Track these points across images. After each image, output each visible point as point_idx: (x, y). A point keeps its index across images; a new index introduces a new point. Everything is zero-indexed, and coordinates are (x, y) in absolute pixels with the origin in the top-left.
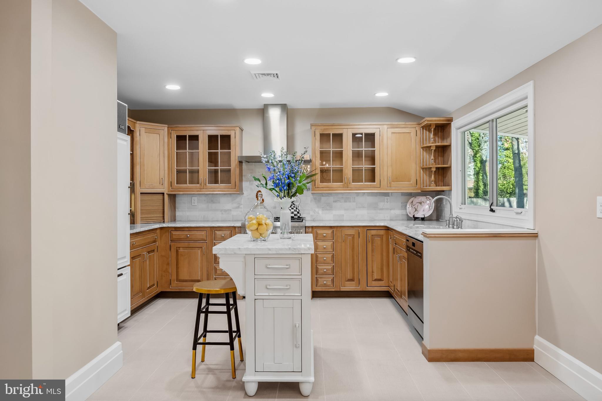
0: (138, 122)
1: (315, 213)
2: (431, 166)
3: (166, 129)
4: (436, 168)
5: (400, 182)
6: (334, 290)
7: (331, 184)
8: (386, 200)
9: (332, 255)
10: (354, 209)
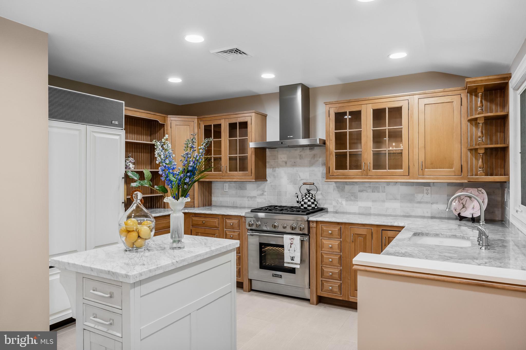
0: (169, 116)
1: (338, 204)
2: (477, 147)
3: (196, 121)
4: (486, 149)
5: (437, 169)
6: (341, 299)
7: (348, 172)
8: (425, 191)
9: (339, 257)
10: (384, 201)
